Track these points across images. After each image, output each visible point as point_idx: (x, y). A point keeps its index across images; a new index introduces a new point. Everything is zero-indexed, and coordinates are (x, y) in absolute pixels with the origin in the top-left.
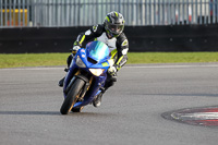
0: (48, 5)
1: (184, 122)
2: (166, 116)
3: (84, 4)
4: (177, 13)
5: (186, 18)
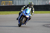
1: (48, 27)
4: (46, 2)
5: (49, 3)
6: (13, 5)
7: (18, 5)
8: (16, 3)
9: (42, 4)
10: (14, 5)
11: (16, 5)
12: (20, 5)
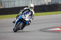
0: (6, 2)
1: (46, 32)
2: (41, 30)
3: (16, 1)
4: (42, 2)
5: (45, 3)
6: (1, 7)
7: (8, 7)
8: (5, 5)
9: (37, 5)
10: (3, 8)
11: (6, 7)
12: (11, 7)
